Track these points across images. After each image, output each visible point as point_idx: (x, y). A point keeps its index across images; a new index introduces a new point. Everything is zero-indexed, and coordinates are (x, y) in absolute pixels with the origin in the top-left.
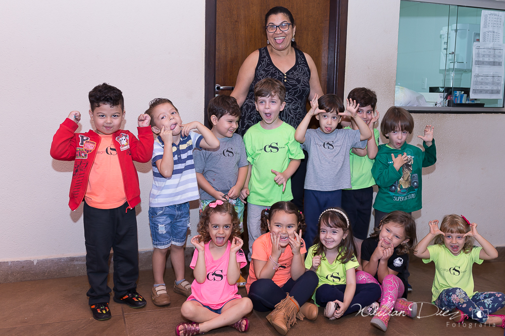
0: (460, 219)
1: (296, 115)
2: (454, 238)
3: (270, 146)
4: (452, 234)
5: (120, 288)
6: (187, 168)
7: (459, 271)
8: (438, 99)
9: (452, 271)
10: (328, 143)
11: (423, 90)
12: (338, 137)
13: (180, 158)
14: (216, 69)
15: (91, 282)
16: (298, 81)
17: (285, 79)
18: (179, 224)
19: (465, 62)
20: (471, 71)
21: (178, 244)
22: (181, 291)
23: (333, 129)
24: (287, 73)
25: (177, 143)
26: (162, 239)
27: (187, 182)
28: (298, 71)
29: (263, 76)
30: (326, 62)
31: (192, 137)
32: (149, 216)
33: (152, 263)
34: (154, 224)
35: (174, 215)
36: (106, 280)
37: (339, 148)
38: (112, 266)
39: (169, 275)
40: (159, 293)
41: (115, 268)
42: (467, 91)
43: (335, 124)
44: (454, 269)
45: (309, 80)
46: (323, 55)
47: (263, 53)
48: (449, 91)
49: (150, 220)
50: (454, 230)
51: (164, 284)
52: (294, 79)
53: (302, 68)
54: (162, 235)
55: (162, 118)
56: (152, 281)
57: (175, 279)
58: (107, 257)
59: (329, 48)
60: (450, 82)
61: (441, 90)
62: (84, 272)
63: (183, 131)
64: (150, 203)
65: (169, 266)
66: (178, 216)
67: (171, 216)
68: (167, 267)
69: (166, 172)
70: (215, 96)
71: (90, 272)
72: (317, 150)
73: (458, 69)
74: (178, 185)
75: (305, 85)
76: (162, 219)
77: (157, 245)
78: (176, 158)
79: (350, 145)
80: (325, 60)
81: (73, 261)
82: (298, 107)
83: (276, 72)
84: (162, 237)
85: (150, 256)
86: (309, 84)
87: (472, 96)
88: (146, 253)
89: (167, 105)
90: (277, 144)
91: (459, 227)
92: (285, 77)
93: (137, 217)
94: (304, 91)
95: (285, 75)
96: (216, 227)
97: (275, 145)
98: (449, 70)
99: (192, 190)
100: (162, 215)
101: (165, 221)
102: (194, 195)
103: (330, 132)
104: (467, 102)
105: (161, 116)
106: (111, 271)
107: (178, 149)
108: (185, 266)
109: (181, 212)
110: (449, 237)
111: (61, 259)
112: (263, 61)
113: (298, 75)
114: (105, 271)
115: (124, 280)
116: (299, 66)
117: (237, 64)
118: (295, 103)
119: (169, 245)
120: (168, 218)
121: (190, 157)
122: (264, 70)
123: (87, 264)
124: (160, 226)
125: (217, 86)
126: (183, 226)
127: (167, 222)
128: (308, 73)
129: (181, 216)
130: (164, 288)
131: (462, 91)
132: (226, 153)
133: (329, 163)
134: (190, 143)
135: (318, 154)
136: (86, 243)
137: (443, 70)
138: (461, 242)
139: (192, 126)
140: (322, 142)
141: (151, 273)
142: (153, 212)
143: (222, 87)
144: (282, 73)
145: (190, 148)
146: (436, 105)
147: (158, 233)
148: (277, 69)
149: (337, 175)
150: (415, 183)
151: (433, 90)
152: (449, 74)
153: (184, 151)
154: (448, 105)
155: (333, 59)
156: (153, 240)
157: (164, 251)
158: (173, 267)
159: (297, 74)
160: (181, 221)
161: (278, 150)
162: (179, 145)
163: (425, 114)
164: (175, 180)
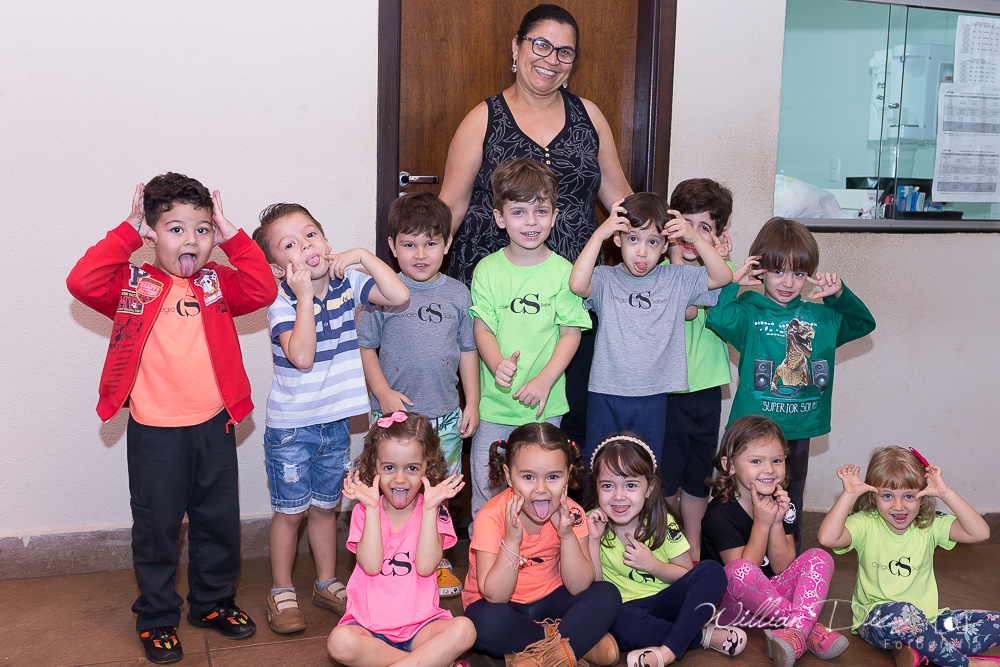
0: (909, 456)
1: (576, 233)
2: (898, 500)
3: (524, 301)
4: (894, 491)
5: (201, 596)
6: (342, 348)
7: (908, 568)
8: (864, 204)
9: (895, 568)
10: (639, 296)
11: (833, 183)
12: (660, 283)
13: (327, 328)
14: (401, 139)
15: (141, 584)
16: (576, 161)
17: (547, 159)
18: (326, 463)
19: (921, 126)
20: (934, 144)
21: (324, 505)
22: (327, 602)
23: (650, 266)
24: (551, 146)
25: (322, 298)
26: (291, 495)
27: (342, 377)
28: (572, 140)
29: (501, 158)
30: (630, 125)
31: (353, 283)
32: (265, 445)
33: (269, 544)
34: (275, 462)
35: (317, 445)
36: (172, 580)
37: (662, 307)
38: (185, 549)
39: (303, 568)
40: (281, 607)
41: (191, 553)
42: (925, 186)
43: (653, 255)
44: (899, 564)
45: (596, 156)
46: (624, 110)
47: (497, 107)
48: (887, 186)
49: (268, 454)
50: (898, 481)
51: (293, 589)
52: (566, 158)
53: (580, 132)
54: (290, 486)
55: (289, 246)
56: (268, 581)
57: (316, 577)
58: (175, 531)
59: (636, 96)
60: (889, 167)
61: (872, 183)
62: (128, 561)
63: (332, 268)
64: (268, 419)
65: (304, 549)
66: (324, 447)
67: (311, 447)
68: (300, 552)
69: (301, 358)
70: (398, 196)
71: (141, 563)
72: (616, 310)
73: (907, 140)
74: (323, 385)
75: (590, 168)
76: (290, 453)
77: (279, 505)
78: (320, 327)
79: (686, 299)
80: (627, 120)
81: (104, 538)
82: (579, 215)
83: (527, 147)
84: (292, 489)
85: (265, 529)
86: (597, 164)
87: (937, 196)
88: (255, 523)
89: (297, 218)
90: (537, 296)
91: (907, 475)
92: (547, 155)
93: (238, 449)
94: (589, 181)
95: (547, 150)
96: (390, 468)
97: (534, 300)
98: (888, 142)
99: (354, 393)
100: (291, 444)
101: (297, 457)
102: (360, 404)
103: (645, 272)
104: (926, 210)
105: (286, 242)
106: (184, 560)
107: (324, 310)
108: (337, 550)
109: (332, 439)
110: (888, 496)
111: (79, 534)
112: (497, 124)
113: (573, 148)
114: (170, 562)
115: (210, 580)
116: (573, 129)
117: (444, 128)
118: (573, 207)
119: (305, 507)
120: (304, 451)
121: (348, 326)
122: (501, 144)
123: (134, 546)
124: (286, 466)
125: (403, 174)
126: (335, 468)
127: (302, 459)
128: (594, 140)
129: (330, 447)
130: (293, 596)
131: (914, 186)
132: (426, 315)
133: (641, 337)
134: (348, 294)
135: (618, 319)
136: (133, 502)
137: (875, 142)
138: (912, 506)
139: (352, 257)
140: (626, 293)
141: (266, 567)
142: (273, 437)
143: (412, 178)
144: (540, 147)
145: (349, 305)
146: (860, 214)
147: (282, 481)
148: (528, 139)
149: (658, 363)
150: (822, 380)
151: (853, 183)
152: (889, 150)
153: (337, 313)
154: (887, 216)
155: (644, 118)
156: (272, 495)
157: (295, 519)
158: (312, 553)
159: (570, 147)
160: (332, 457)
161: (538, 310)
162: (325, 302)
163: (838, 234)
164: (319, 373)
